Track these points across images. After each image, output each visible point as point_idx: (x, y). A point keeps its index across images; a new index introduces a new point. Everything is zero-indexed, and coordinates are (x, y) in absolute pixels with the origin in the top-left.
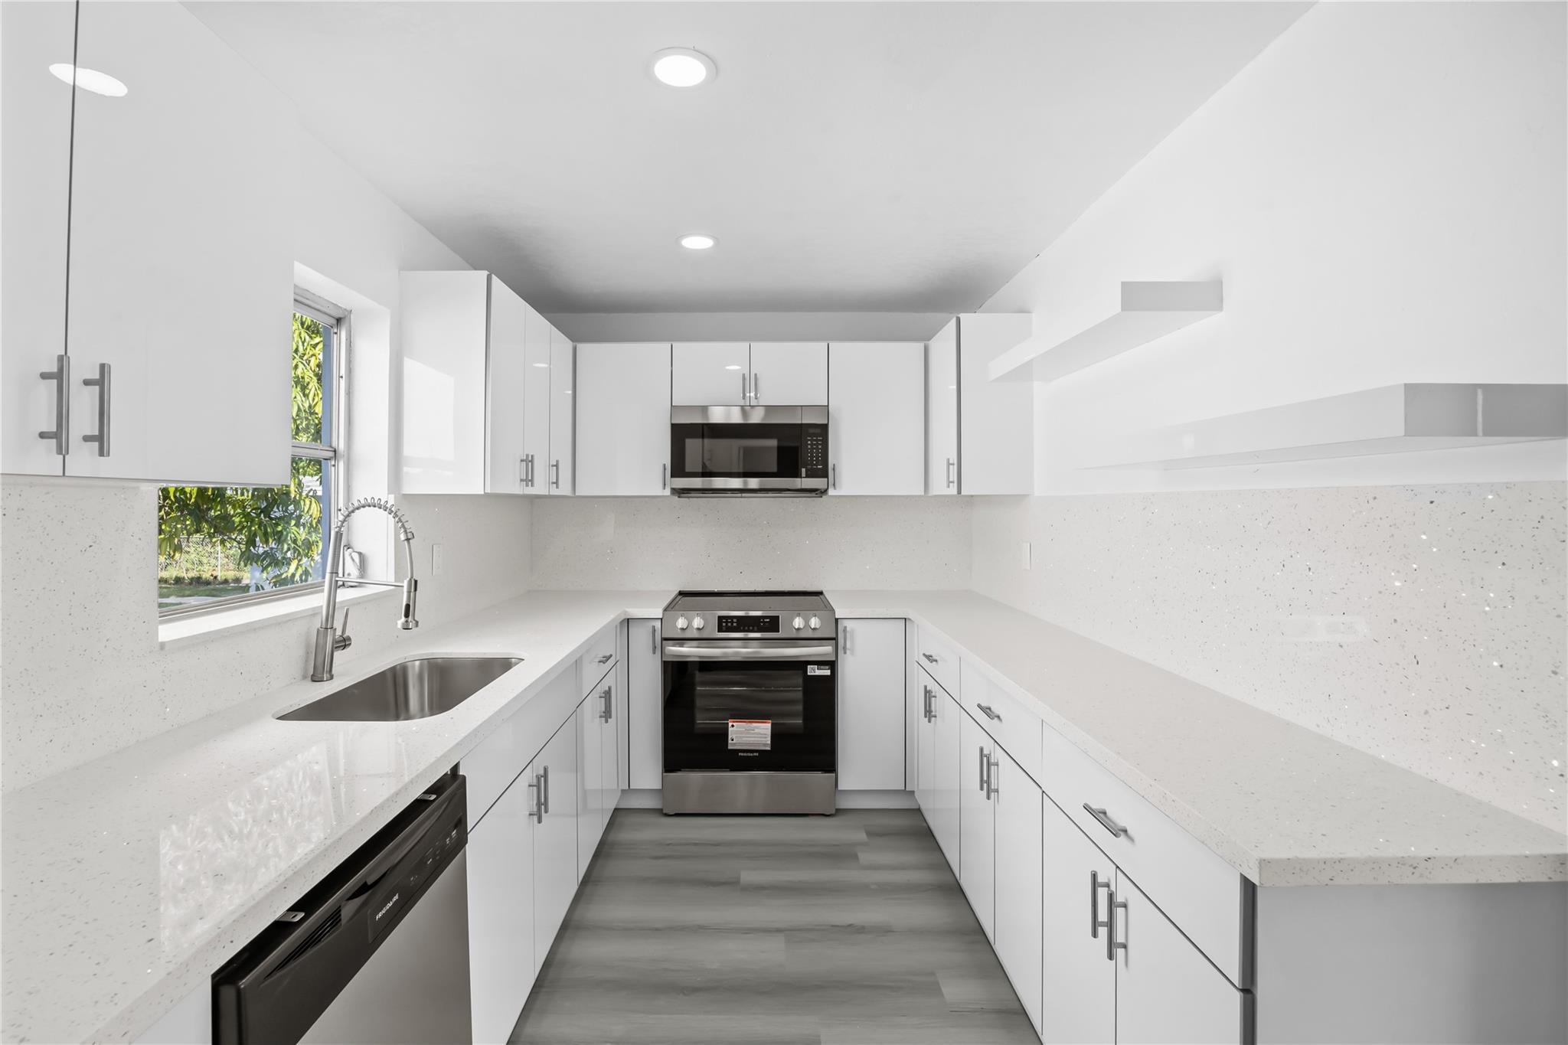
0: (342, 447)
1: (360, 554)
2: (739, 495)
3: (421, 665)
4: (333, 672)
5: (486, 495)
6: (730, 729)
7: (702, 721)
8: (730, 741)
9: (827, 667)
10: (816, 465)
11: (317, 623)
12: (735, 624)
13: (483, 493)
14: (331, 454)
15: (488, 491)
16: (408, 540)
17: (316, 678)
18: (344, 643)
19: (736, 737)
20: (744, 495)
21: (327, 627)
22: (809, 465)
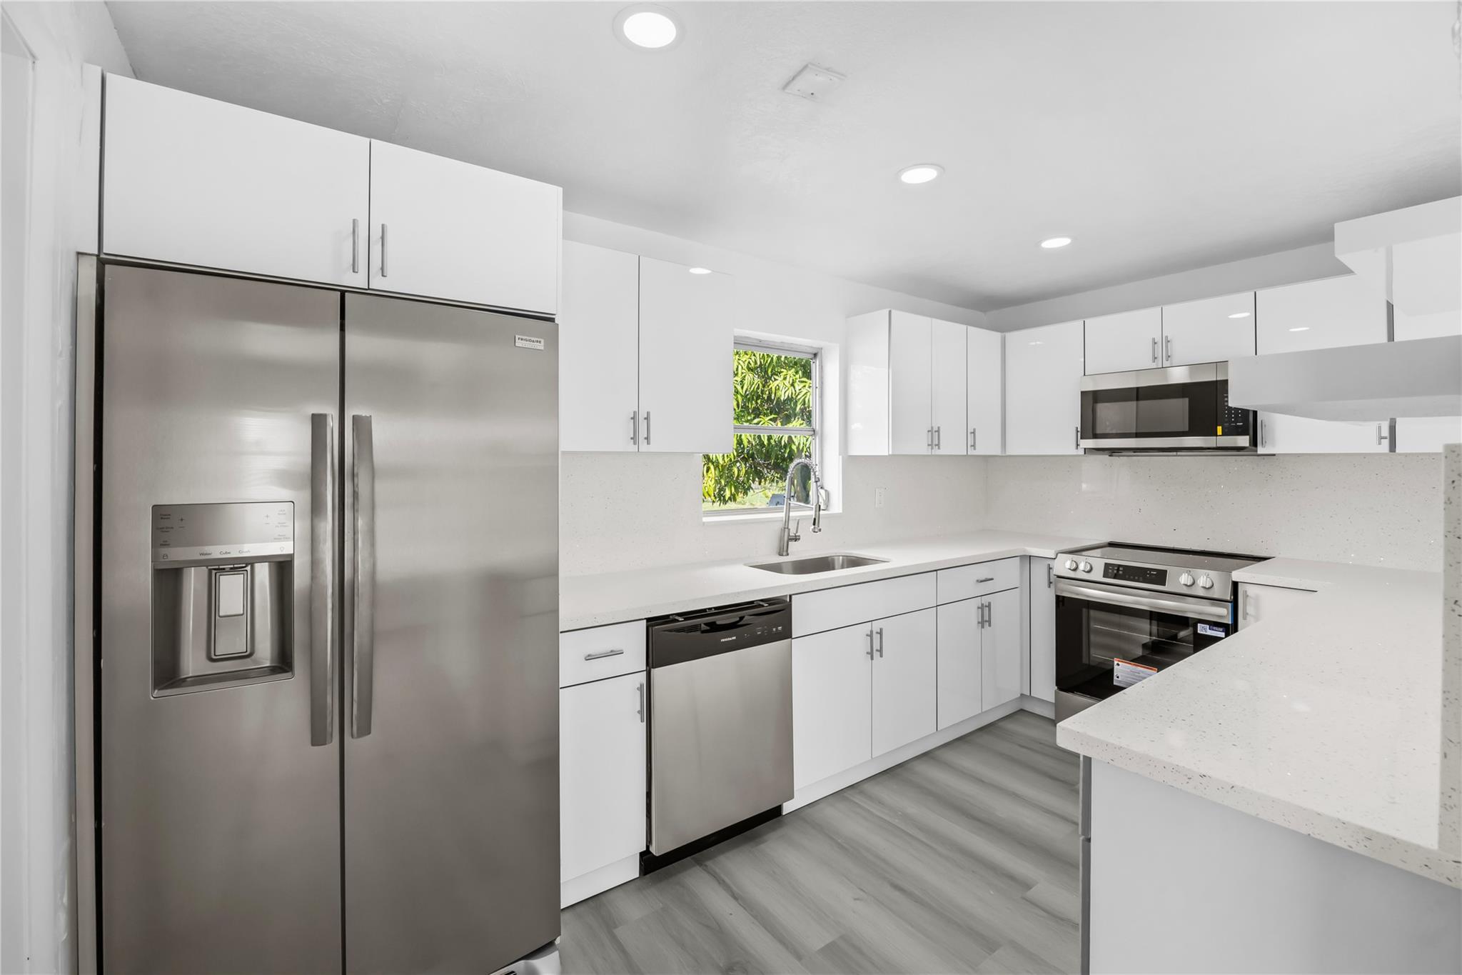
0: (818, 428)
1: (826, 491)
2: (1175, 453)
3: (843, 560)
4: (789, 552)
5: (889, 455)
6: (1116, 667)
7: (1097, 655)
8: (1115, 678)
9: (1221, 629)
10: (1236, 422)
11: (781, 525)
12: (1121, 572)
13: (887, 454)
14: (813, 433)
15: (890, 453)
16: (816, 482)
17: (781, 554)
18: (796, 539)
19: (1122, 676)
20: (1179, 453)
21: (786, 527)
22: (1226, 422)
